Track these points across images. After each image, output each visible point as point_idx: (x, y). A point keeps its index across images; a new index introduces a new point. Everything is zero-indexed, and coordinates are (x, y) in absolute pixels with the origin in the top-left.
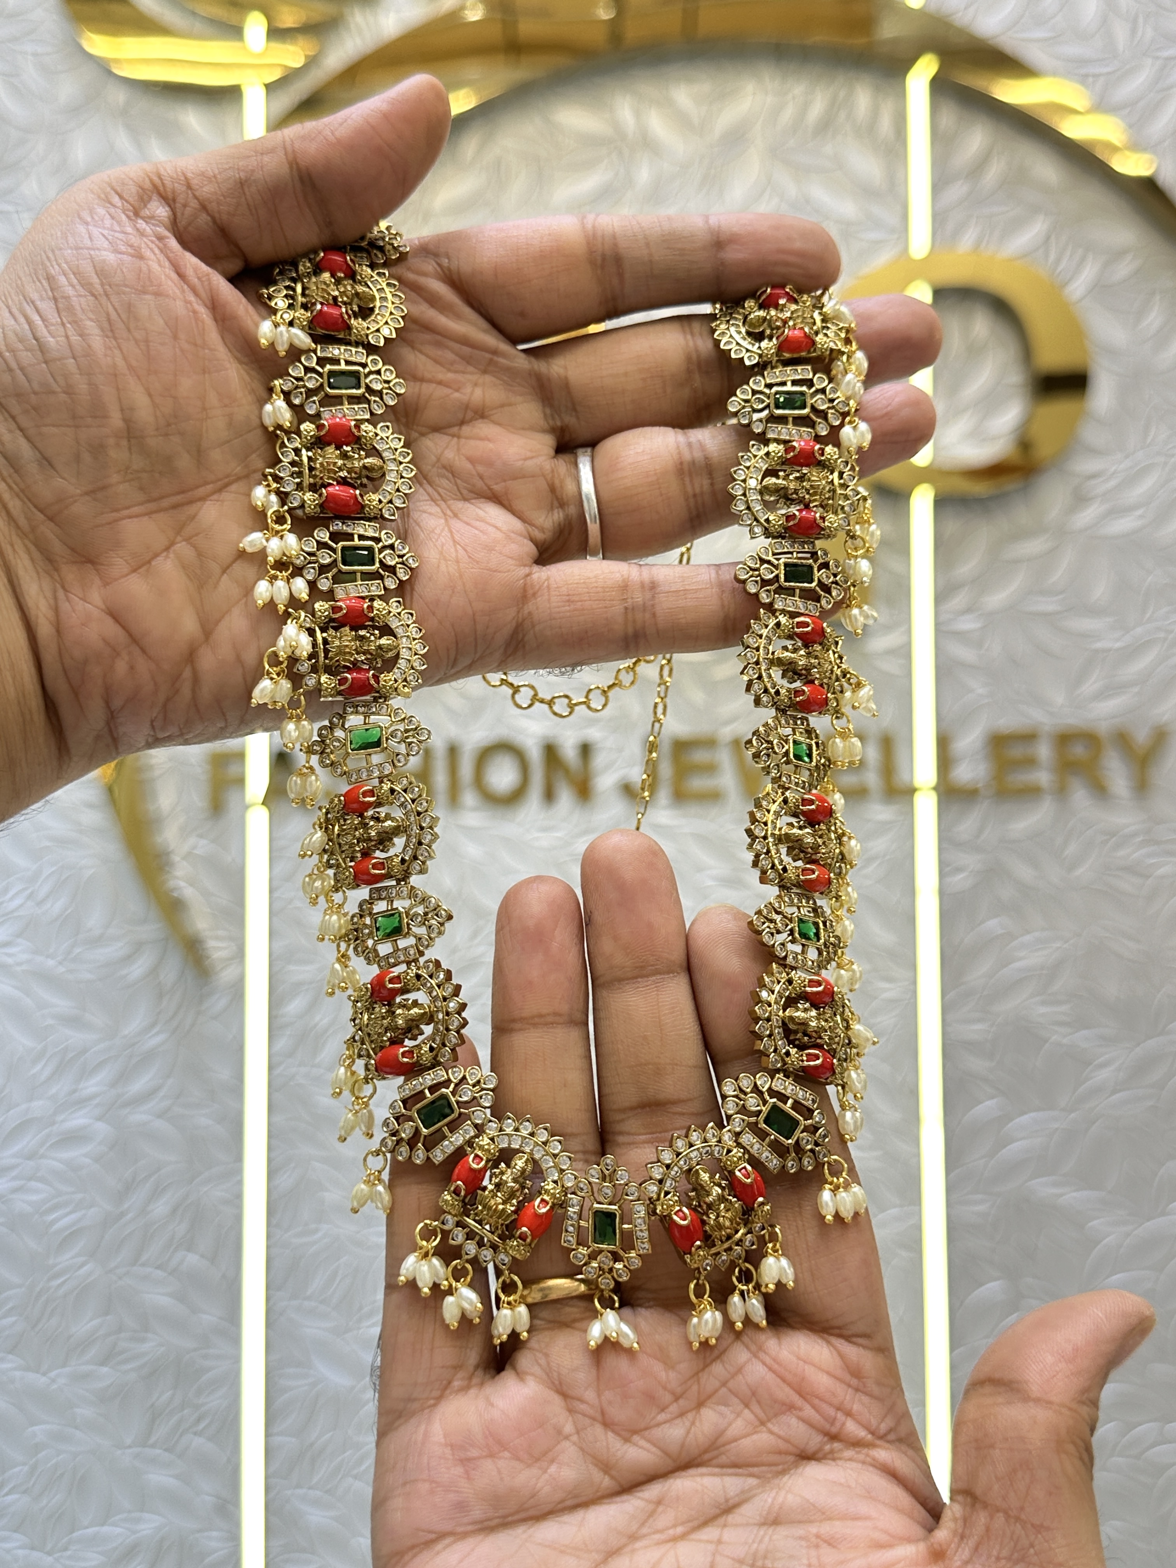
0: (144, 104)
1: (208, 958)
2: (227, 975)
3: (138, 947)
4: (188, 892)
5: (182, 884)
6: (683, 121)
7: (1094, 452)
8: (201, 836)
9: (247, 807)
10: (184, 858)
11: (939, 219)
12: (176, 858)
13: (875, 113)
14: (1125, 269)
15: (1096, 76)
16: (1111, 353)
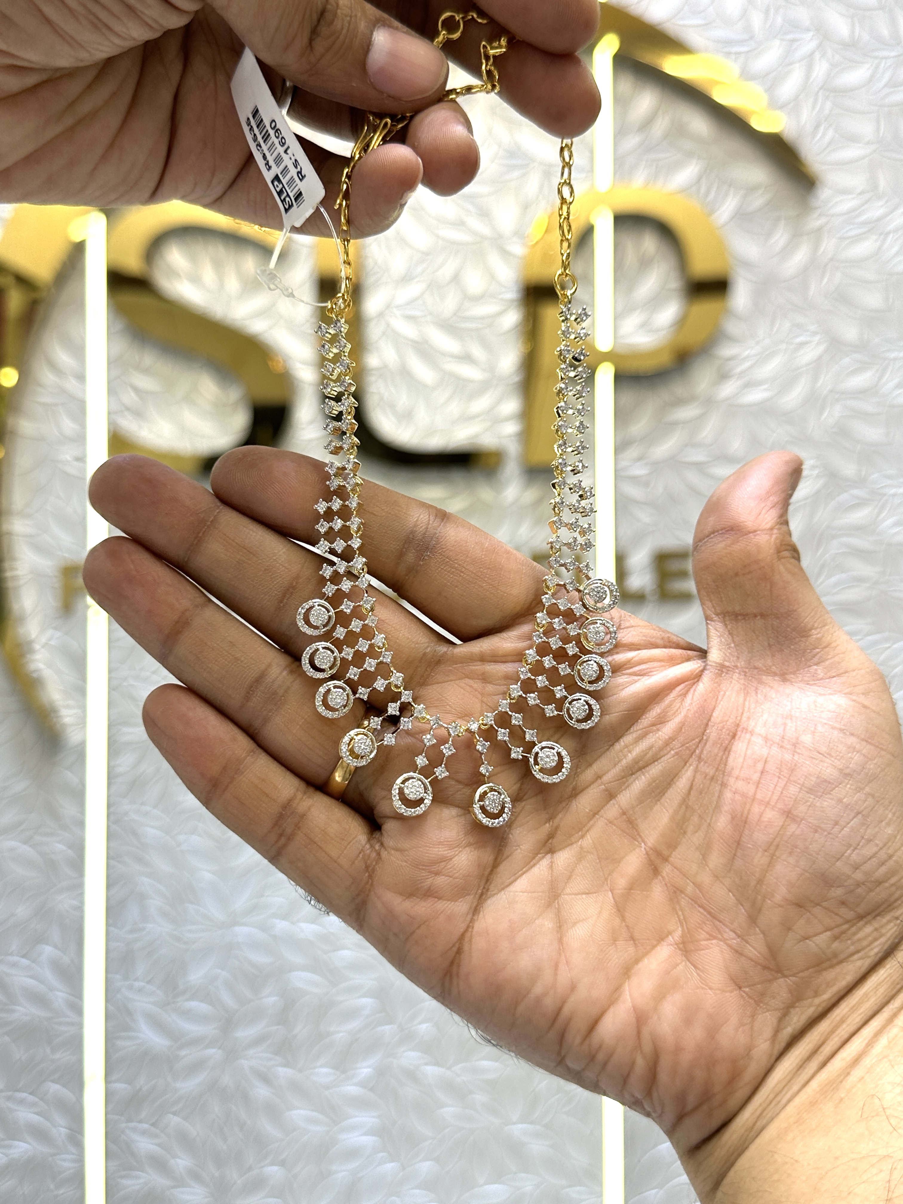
4: (47, 673)
5: (41, 666)
7: (734, 340)
8: (56, 630)
11: (619, 162)
12: (37, 647)
14: (758, 201)
15: (738, 54)
16: (747, 264)
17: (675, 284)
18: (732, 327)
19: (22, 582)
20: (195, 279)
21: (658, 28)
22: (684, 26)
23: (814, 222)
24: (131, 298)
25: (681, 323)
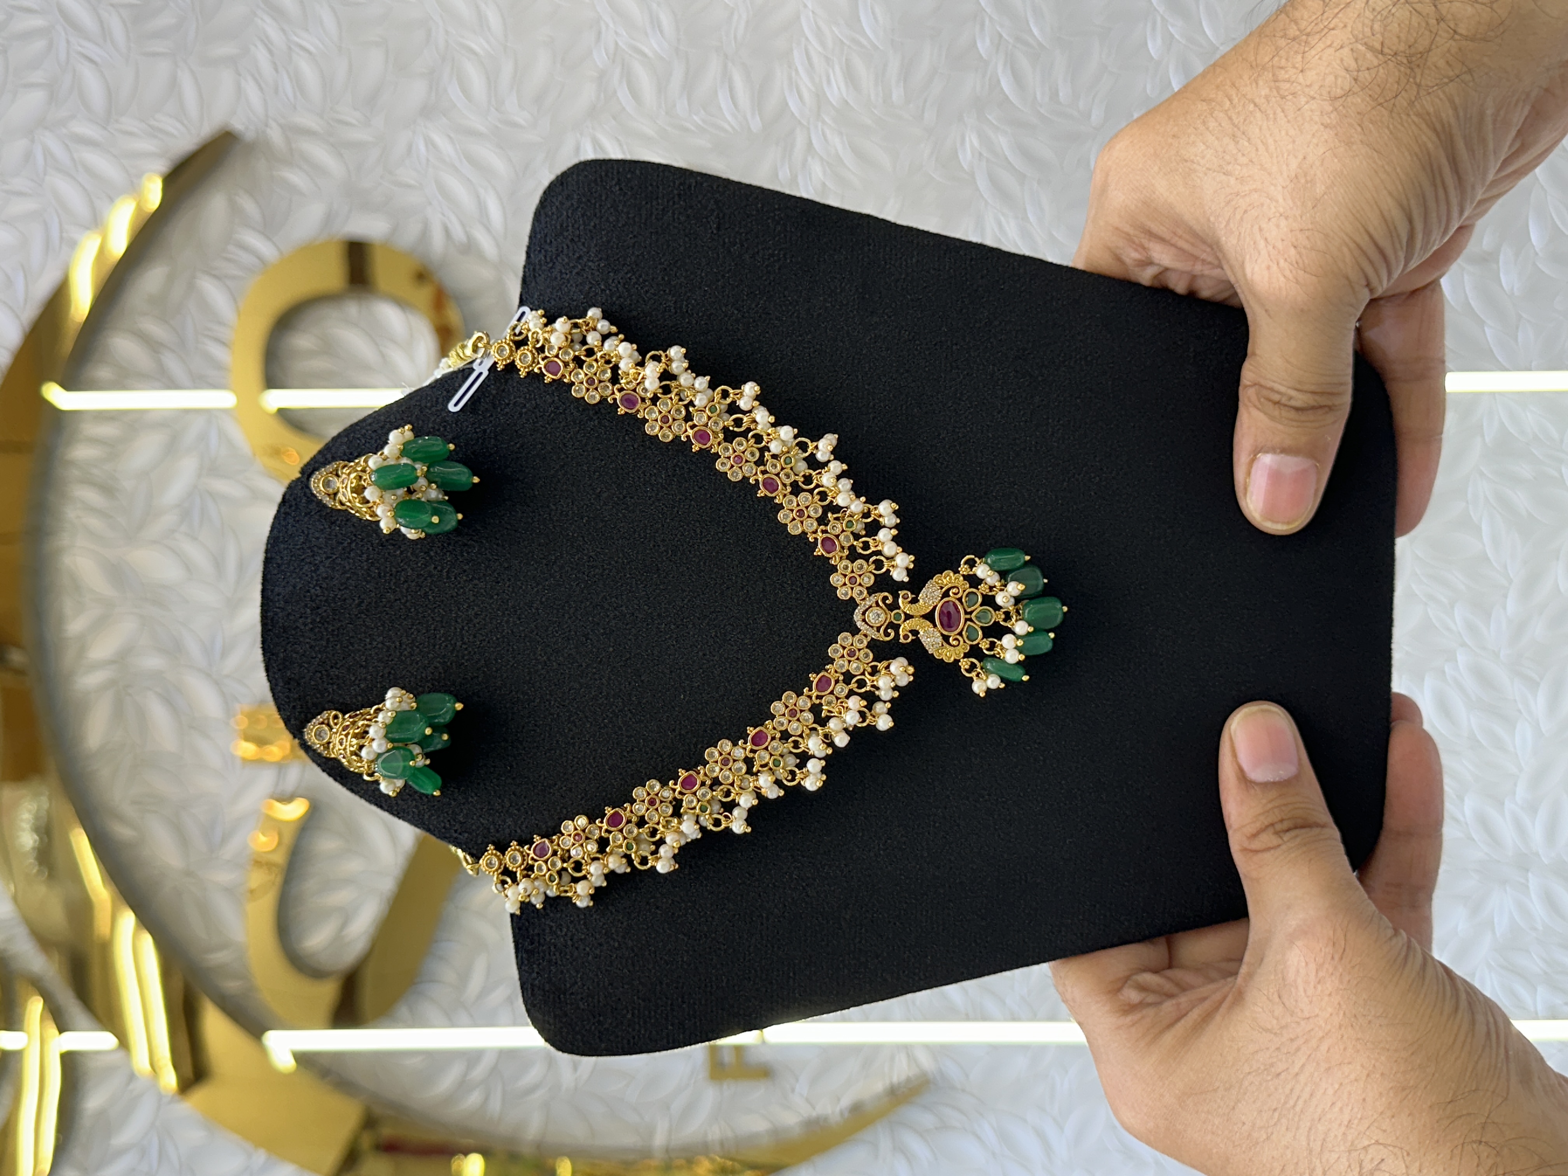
0: (76, 1152)
1: (908, 1080)
2: (926, 1062)
3: (901, 1150)
4: (846, 1101)
5: (838, 1109)
6: (100, 624)
7: (425, 233)
8: (793, 1090)
9: (764, 1042)
10: (814, 1108)
11: (200, 382)
12: (814, 1114)
13: (95, 441)
14: (248, 205)
15: (61, 231)
16: (329, 218)
17: (352, 309)
18: (408, 237)
19: (730, 1134)
20: (346, 916)
21: (28, 330)
22: (26, 300)
23: (275, 135)
24: (368, 995)
25: (401, 303)
